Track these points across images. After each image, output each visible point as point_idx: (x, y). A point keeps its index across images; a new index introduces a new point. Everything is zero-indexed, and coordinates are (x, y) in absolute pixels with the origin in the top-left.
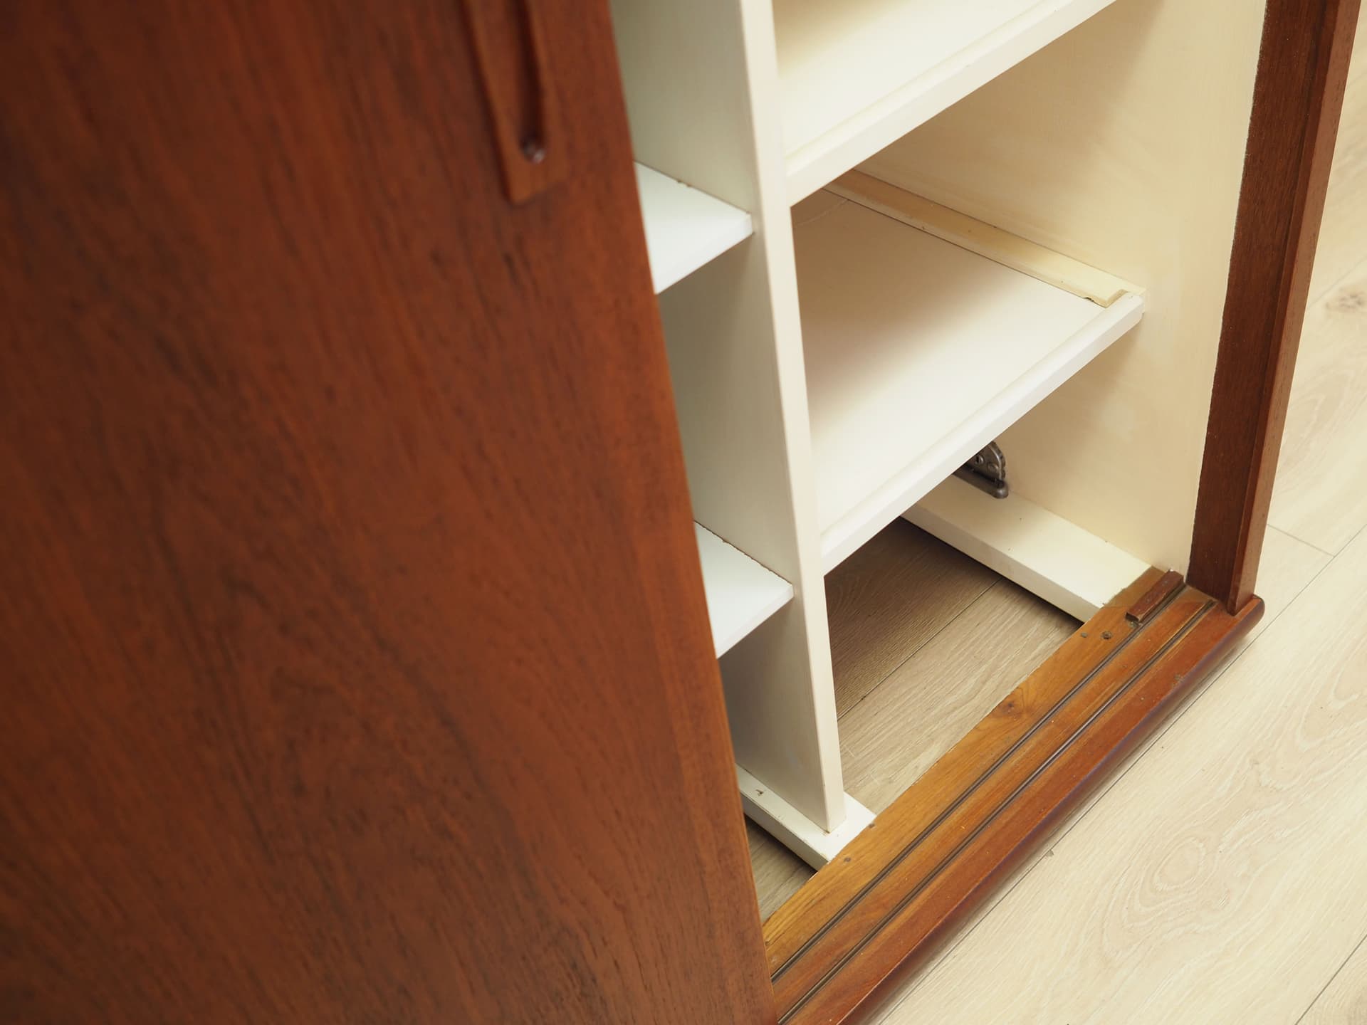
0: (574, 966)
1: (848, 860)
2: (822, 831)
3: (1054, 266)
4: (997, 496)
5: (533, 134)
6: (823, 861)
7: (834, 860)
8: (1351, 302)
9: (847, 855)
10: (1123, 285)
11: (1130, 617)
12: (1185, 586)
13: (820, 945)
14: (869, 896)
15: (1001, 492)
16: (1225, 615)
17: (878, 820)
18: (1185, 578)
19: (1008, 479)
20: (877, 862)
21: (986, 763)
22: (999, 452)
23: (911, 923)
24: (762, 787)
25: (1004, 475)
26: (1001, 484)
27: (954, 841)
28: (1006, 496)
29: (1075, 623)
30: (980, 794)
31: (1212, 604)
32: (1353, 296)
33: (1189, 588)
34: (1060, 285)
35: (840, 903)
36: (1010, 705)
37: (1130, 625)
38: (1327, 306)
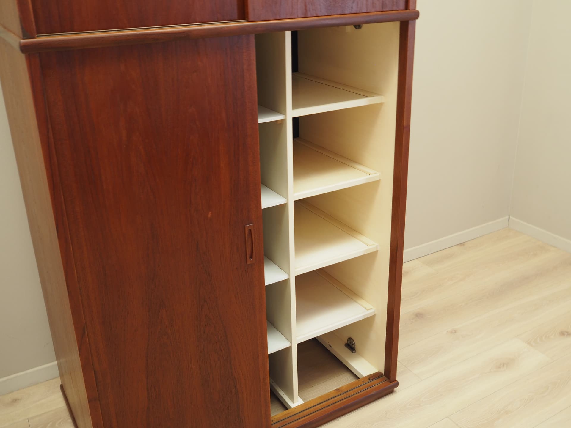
0: (235, 387)
1: (296, 408)
2: (292, 403)
3: (362, 302)
4: (353, 352)
5: (251, 257)
6: (290, 407)
7: (293, 408)
8: (453, 332)
9: (295, 408)
10: (371, 307)
11: (369, 379)
12: (383, 376)
13: (285, 420)
14: (297, 415)
15: (354, 351)
16: (389, 383)
17: (304, 403)
18: (384, 374)
19: (356, 349)
20: (301, 410)
21: (329, 398)
22: (354, 342)
23: (303, 421)
24: (284, 393)
25: (355, 348)
26: (355, 350)
27: (317, 409)
28: (355, 353)
29: (358, 378)
30: (326, 403)
31: (387, 380)
32: (454, 331)
33: (384, 377)
34: (362, 306)
35: (292, 414)
36: (338, 390)
37: (369, 380)
38: (448, 332)
